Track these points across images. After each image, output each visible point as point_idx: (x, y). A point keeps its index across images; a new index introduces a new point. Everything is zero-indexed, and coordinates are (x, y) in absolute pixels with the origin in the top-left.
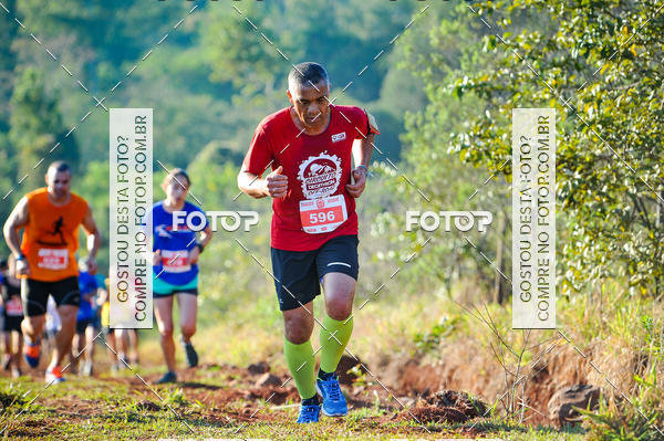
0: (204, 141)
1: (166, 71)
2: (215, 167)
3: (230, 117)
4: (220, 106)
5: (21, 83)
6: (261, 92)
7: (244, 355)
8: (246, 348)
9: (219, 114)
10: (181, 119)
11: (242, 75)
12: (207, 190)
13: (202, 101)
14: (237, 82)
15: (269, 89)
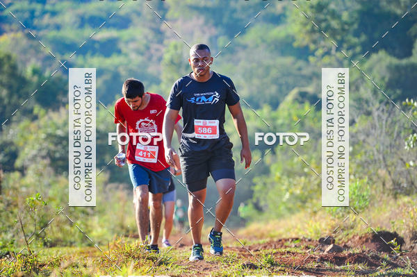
0: (290, 88)
1: (264, 41)
2: (297, 105)
3: (307, 71)
4: (301, 63)
5: (168, 52)
6: (328, 53)
7: (317, 233)
8: (318, 227)
9: (300, 69)
10: (274, 73)
11: (315, 42)
12: (292, 121)
13: (288, 60)
14: (312, 47)
15: (333, 52)
